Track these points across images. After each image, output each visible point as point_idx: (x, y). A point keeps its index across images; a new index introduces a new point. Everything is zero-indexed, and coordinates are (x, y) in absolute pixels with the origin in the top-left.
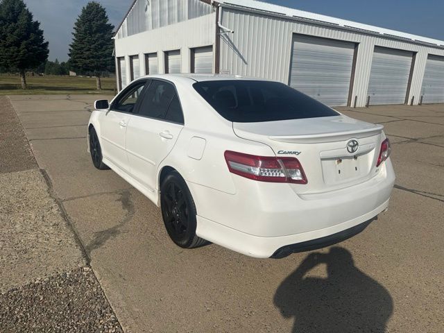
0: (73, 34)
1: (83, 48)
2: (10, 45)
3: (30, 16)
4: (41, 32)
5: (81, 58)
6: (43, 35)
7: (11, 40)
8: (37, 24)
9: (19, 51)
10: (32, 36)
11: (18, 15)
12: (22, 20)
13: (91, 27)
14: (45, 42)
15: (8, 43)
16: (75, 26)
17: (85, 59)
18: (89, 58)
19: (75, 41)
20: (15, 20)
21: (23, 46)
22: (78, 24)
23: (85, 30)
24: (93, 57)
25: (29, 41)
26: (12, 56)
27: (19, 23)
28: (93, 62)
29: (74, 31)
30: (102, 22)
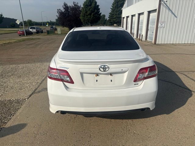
0: (111, 8)
1: (114, 14)
2: (88, 15)
3: (96, 3)
4: (99, 9)
5: (112, 18)
6: (100, 10)
7: (89, 13)
8: (98, 6)
9: (91, 17)
10: (96, 11)
11: (92, 3)
12: (93, 5)
13: (118, 5)
14: (100, 13)
15: (88, 14)
16: (112, 5)
17: (114, 19)
18: (115, 18)
19: (112, 11)
20: (91, 5)
21: (92, 15)
22: (113, 4)
23: (116, 6)
24: (117, 18)
25: (94, 13)
26: (88, 19)
27: (92, 6)
28: (117, 20)
29: (112, 7)
30: (122, 2)
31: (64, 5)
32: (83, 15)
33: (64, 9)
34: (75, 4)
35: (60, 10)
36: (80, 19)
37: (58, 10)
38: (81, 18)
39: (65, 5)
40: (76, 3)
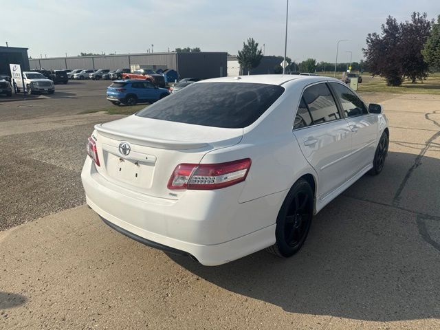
31: (387, 23)
32: (432, 46)
33: (386, 31)
34: (417, 17)
35: (374, 34)
36: (422, 56)
37: (369, 35)
38: (424, 52)
39: (391, 22)
40: (420, 16)
